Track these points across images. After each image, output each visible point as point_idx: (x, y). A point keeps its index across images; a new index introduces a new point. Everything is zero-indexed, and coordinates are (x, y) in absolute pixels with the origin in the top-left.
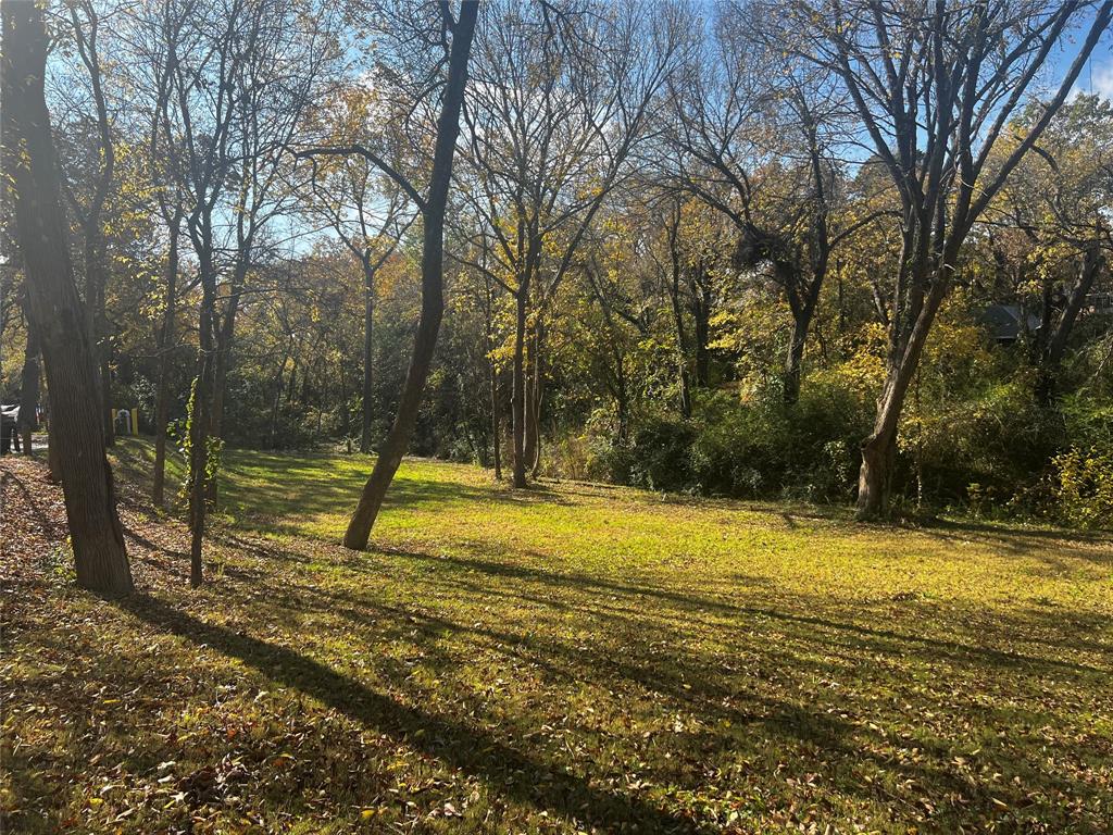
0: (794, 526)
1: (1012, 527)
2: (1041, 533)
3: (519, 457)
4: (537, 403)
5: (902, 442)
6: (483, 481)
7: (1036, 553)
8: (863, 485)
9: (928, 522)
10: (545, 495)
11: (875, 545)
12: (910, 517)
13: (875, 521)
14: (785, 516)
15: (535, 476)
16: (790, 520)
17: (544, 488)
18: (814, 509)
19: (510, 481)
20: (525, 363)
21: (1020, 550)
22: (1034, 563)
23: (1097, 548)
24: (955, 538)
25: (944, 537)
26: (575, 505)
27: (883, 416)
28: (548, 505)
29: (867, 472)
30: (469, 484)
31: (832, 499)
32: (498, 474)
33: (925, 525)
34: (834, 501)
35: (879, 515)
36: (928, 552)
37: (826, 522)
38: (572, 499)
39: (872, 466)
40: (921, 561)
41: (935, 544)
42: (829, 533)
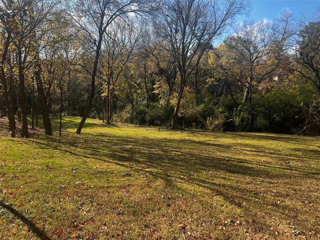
3: (108, 117)
4: (112, 106)
6: (100, 123)
8: (172, 123)
10: (114, 125)
14: (159, 129)
15: (112, 122)
17: (114, 124)
19: (106, 123)
20: (109, 97)
26: (120, 127)
28: (114, 127)
30: (97, 123)
32: (103, 121)
38: (119, 126)
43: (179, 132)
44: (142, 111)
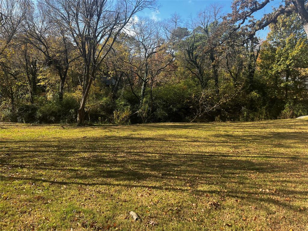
0: (64, 128)
1: (105, 125)
2: (110, 125)
5: (86, 110)
7: (108, 129)
8: (78, 119)
9: (91, 125)
11: (80, 130)
12: (87, 124)
13: (81, 126)
14: (62, 126)
16: (63, 127)
18: (68, 124)
21: (105, 128)
22: (107, 130)
23: (118, 127)
24: (95, 128)
25: (93, 128)
27: (82, 105)
29: (79, 116)
31: (72, 122)
33: (90, 126)
34: (72, 123)
35: (81, 125)
36: (90, 130)
37: (71, 127)
38: (4, 127)
39: (80, 115)
40: (89, 132)
41: (91, 129)
42: (71, 129)
43: (89, 128)
44: (27, 107)
